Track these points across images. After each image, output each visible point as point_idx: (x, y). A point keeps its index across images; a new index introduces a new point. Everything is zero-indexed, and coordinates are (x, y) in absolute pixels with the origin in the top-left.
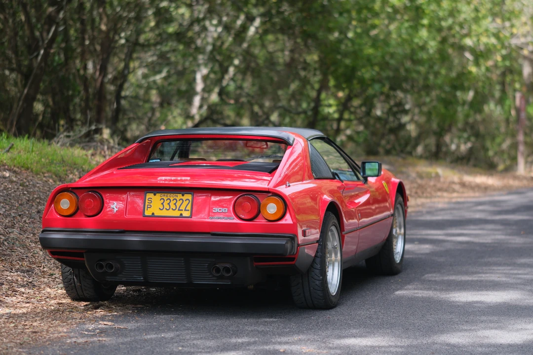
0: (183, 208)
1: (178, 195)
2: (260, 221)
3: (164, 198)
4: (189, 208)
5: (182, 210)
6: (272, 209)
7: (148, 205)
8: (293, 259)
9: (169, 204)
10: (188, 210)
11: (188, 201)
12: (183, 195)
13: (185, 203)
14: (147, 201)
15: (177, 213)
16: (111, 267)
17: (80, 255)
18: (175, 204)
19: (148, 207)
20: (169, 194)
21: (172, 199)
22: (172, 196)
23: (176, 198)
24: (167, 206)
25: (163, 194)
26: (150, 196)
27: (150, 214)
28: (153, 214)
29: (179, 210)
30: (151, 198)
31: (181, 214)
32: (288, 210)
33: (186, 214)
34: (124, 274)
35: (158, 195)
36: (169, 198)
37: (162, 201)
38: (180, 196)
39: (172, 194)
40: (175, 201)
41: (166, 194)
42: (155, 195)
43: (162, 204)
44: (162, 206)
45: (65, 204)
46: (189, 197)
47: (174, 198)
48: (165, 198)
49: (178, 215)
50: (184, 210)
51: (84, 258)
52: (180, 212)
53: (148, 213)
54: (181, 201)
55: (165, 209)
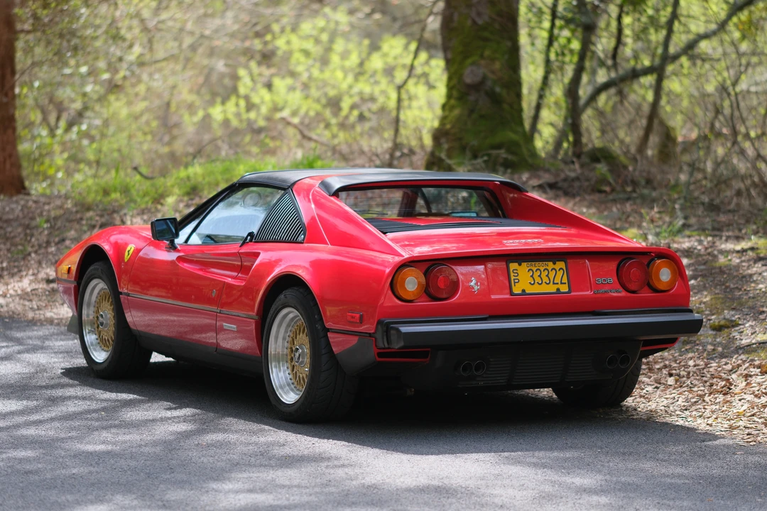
0: (558, 280)
1: (549, 263)
3: (532, 268)
4: (565, 280)
5: (557, 284)
6: (665, 275)
9: (539, 276)
10: (565, 283)
11: (562, 271)
12: (554, 264)
13: (560, 274)
14: (512, 274)
15: (552, 289)
18: (547, 276)
19: (515, 283)
20: (537, 263)
21: (542, 269)
22: (541, 265)
23: (547, 267)
24: (538, 280)
25: (530, 263)
26: (513, 266)
27: (520, 292)
28: (524, 291)
29: (554, 283)
30: (517, 270)
31: (558, 289)
33: (564, 288)
35: (524, 264)
36: (538, 267)
37: (531, 272)
39: (541, 263)
40: (546, 272)
42: (520, 265)
43: (532, 276)
45: (410, 284)
46: (561, 265)
47: (545, 267)
48: (534, 269)
49: (555, 291)
50: (559, 283)
52: (556, 286)
53: (517, 290)
54: (554, 271)
55: (536, 284)
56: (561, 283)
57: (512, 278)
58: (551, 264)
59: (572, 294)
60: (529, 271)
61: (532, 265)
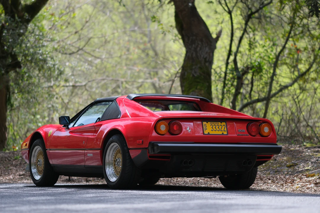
0: (223, 129)
3: (212, 124)
4: (226, 130)
5: (222, 131)
6: (266, 130)
9: (215, 127)
11: (224, 126)
12: (221, 123)
14: (204, 126)
15: (220, 133)
18: (218, 128)
19: (205, 130)
20: (214, 122)
21: (216, 125)
22: (216, 123)
23: (218, 124)
24: (215, 129)
26: (204, 123)
27: (207, 133)
28: (209, 133)
29: (221, 131)
30: (206, 125)
31: (223, 133)
33: (225, 133)
35: (209, 123)
36: (214, 124)
40: (218, 126)
43: (212, 127)
45: (163, 128)
46: (224, 123)
49: (221, 134)
52: (222, 132)
54: (221, 126)
55: (214, 131)
56: (224, 131)
57: (204, 128)
58: (220, 123)
59: (228, 135)
60: (211, 125)
61: (212, 123)
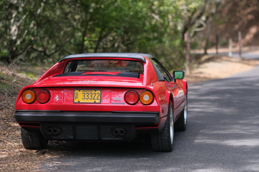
0: (96, 98)
1: (93, 91)
2: (139, 105)
4: (99, 98)
5: (95, 99)
6: (146, 98)
7: (76, 97)
8: (157, 125)
9: (88, 96)
10: (99, 99)
11: (98, 94)
12: (95, 91)
13: (97, 95)
14: (75, 94)
16: (55, 131)
17: (38, 125)
18: (91, 96)
19: (76, 98)
20: (88, 91)
21: (89, 93)
22: (89, 92)
25: (84, 91)
26: (76, 91)
27: (77, 102)
28: (79, 101)
29: (93, 99)
30: (78, 93)
31: (95, 102)
32: (155, 99)
33: (98, 101)
34: (62, 135)
35: (81, 91)
36: (88, 92)
37: (84, 94)
38: (94, 92)
39: (89, 91)
40: (91, 94)
41: (86, 91)
42: (79, 91)
43: (84, 96)
44: (84, 97)
45: (29, 97)
46: (98, 92)
47: (91, 92)
48: (86, 93)
49: (93, 102)
50: (96, 99)
51: (39, 126)
53: (76, 101)
54: (95, 94)
55: (85, 99)
56: (97, 99)
57: (75, 96)
59: (101, 104)
60: (83, 94)
61: (85, 91)
